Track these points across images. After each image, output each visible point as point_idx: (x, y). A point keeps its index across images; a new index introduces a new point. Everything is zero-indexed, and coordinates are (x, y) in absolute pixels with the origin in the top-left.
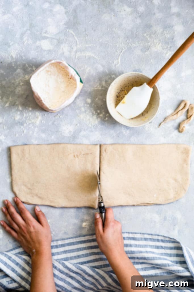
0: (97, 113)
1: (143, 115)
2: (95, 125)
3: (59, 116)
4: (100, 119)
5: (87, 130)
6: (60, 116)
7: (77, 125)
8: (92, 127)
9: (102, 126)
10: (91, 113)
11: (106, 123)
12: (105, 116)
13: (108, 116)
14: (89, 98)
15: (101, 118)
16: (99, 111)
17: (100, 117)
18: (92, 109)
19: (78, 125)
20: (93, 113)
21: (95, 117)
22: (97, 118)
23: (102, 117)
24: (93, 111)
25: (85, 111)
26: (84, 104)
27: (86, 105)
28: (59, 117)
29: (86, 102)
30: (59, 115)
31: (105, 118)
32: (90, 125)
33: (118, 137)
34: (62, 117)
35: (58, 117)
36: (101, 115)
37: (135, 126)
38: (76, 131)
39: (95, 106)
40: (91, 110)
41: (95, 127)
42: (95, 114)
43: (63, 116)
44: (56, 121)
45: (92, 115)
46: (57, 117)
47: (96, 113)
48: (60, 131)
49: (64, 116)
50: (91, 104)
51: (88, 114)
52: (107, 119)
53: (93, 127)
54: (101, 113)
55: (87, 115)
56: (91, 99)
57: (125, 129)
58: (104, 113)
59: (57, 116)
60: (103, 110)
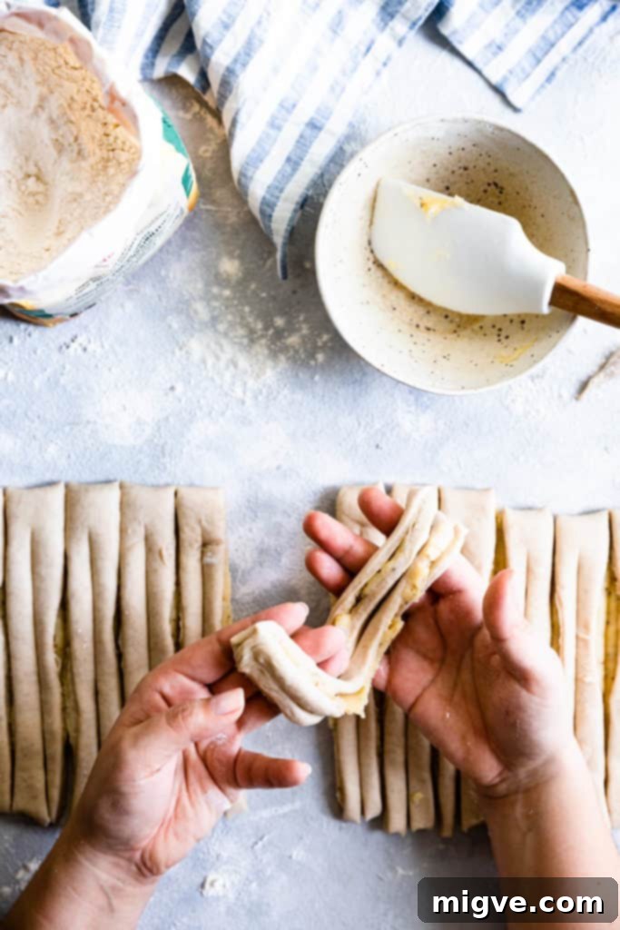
0: (271, 332)
1: (499, 335)
2: (264, 391)
3: (81, 345)
4: (288, 359)
5: (223, 414)
6: (91, 348)
7: (172, 388)
8: (249, 402)
9: (299, 396)
10: (241, 332)
11: (317, 378)
12: (315, 342)
13: (325, 344)
14: (231, 256)
15: (291, 353)
16: (279, 322)
17: (285, 349)
18: (247, 309)
19: (180, 388)
20: (252, 331)
21: (261, 349)
22: (274, 354)
23: (296, 352)
24: (251, 320)
25: (214, 320)
26: (208, 285)
27: (215, 290)
28: (85, 349)
29: (217, 275)
30: (80, 340)
31: (312, 355)
32: (239, 391)
33: (377, 446)
34: (99, 350)
35: (80, 351)
36: (293, 340)
37: (463, 388)
38: (167, 419)
39: (264, 295)
40: (243, 318)
41: (260, 398)
42: (262, 336)
43: (102, 346)
44: (68, 367)
45: (245, 341)
46: (72, 350)
47: (266, 328)
48: (88, 422)
49: (107, 346)
50: (241, 285)
51: (226, 334)
52: (320, 357)
53: (256, 398)
54: (291, 328)
55: (224, 342)
56: (241, 258)
57: (413, 408)
58: (305, 331)
59: (74, 346)
60: (302, 318)
